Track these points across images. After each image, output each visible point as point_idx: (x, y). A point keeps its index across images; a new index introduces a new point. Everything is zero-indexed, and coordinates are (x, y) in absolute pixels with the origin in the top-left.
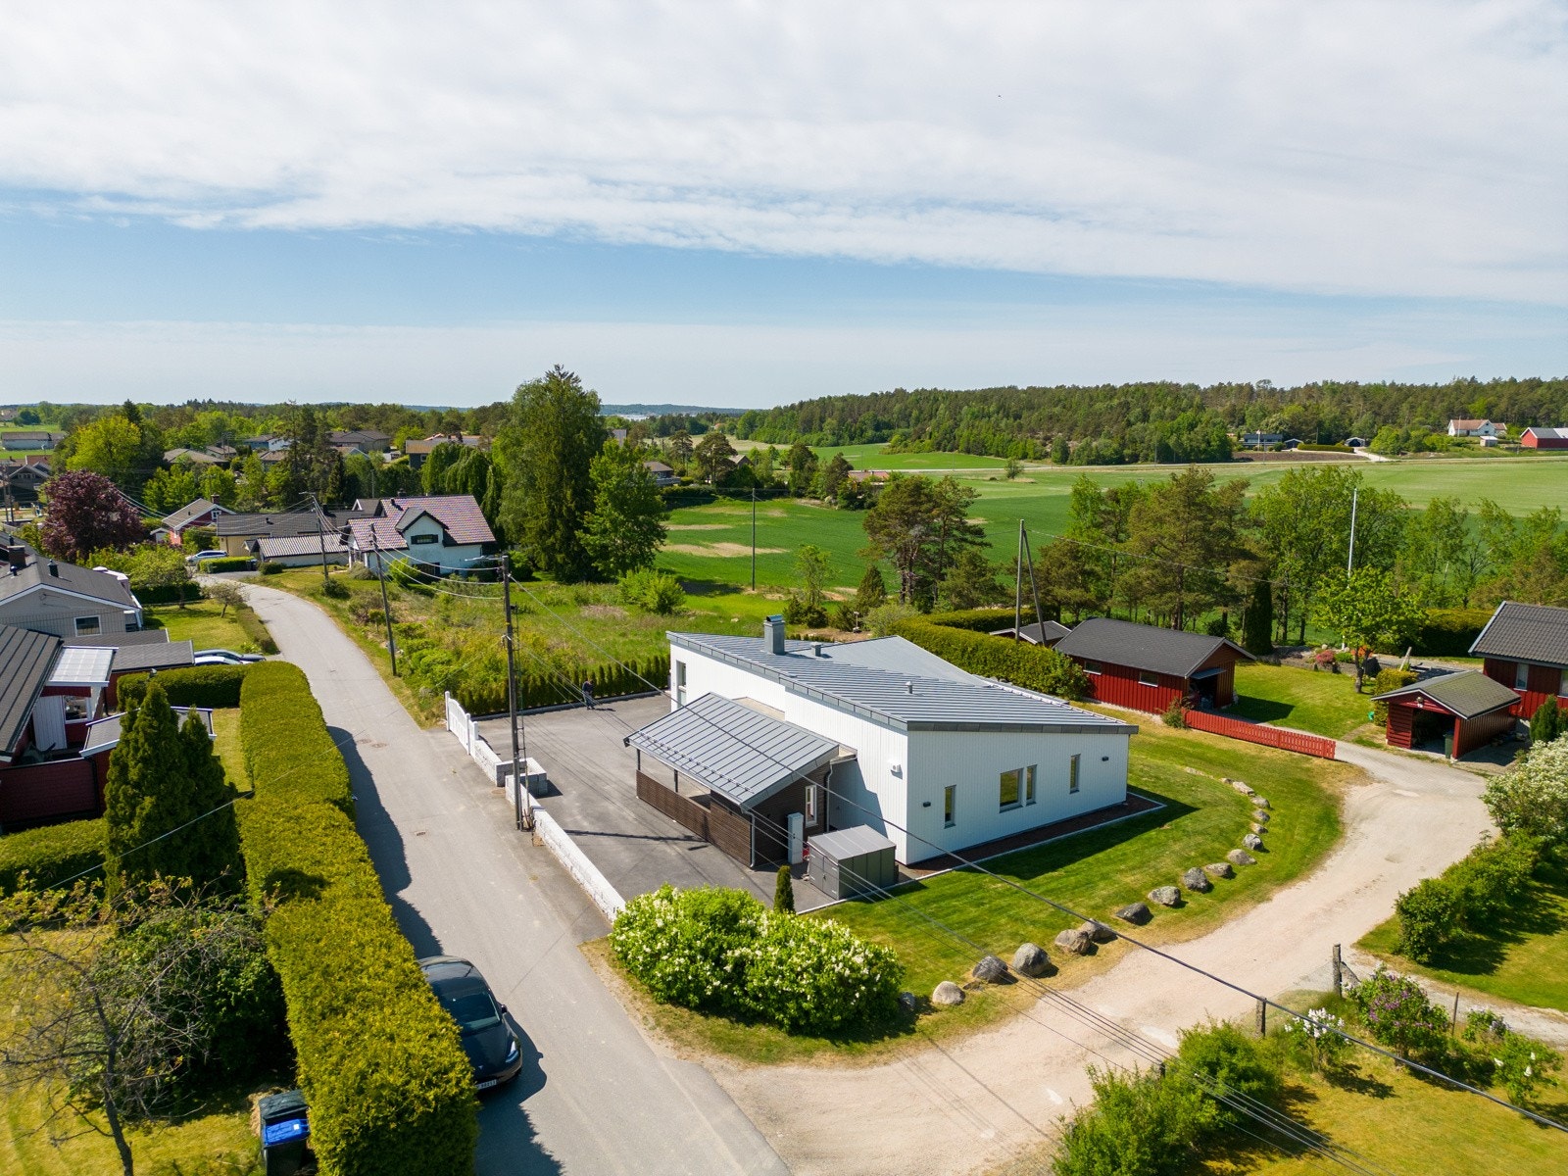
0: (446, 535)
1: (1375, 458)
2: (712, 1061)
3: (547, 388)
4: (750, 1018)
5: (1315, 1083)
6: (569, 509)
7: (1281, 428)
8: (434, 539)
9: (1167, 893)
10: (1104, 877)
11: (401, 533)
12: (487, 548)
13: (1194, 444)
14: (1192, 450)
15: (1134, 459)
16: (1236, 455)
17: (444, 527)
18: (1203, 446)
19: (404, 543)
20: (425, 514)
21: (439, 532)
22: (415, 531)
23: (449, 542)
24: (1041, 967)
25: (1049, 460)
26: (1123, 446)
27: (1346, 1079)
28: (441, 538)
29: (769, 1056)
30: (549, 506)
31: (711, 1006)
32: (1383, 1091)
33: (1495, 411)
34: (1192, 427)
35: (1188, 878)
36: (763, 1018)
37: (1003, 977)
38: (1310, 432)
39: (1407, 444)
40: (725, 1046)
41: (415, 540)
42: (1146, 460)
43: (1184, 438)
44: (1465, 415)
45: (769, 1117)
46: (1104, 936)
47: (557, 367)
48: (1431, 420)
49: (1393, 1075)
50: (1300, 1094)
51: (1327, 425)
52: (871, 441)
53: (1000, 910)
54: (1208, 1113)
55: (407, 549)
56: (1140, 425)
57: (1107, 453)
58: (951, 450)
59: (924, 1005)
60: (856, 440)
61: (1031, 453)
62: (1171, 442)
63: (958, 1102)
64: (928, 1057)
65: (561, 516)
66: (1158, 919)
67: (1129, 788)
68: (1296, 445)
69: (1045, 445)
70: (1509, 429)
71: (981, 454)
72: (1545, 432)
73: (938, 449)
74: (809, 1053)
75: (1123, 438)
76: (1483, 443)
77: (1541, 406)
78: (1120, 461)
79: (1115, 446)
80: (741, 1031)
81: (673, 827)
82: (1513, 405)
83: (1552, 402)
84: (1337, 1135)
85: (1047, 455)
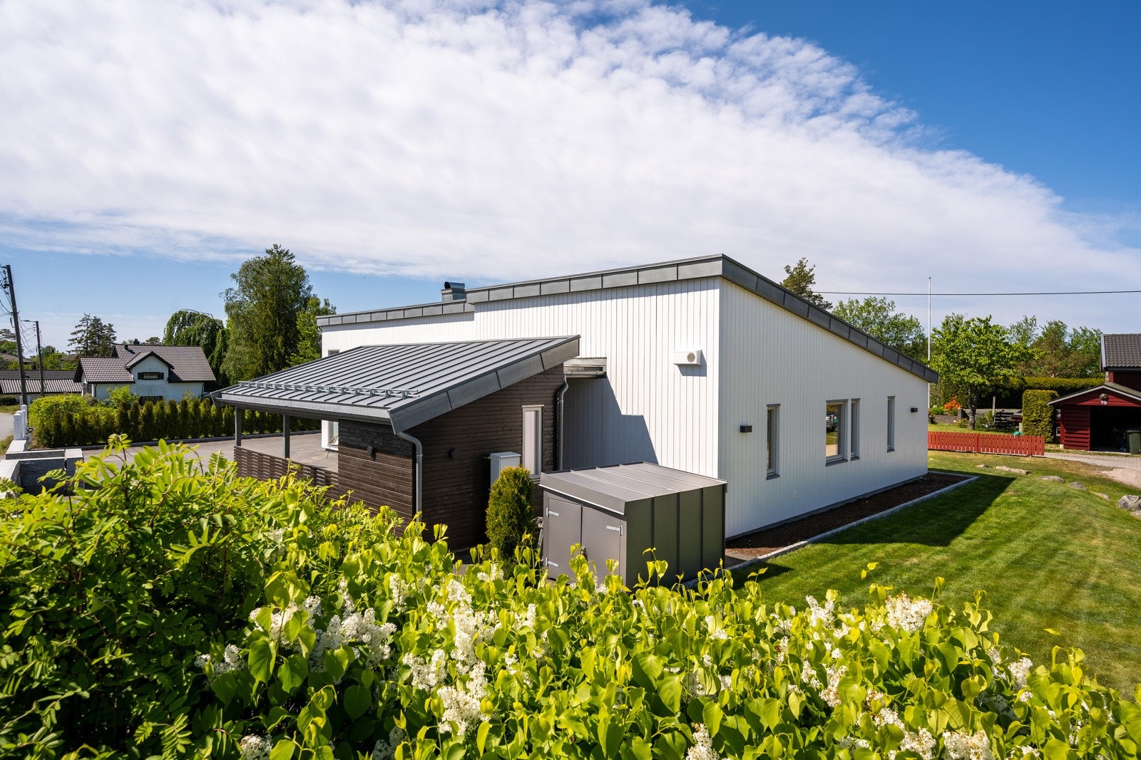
0: (171, 373)
3: (267, 262)
6: (279, 354)
8: (160, 376)
11: (129, 369)
12: (208, 386)
17: (170, 367)
19: (131, 377)
20: (152, 354)
21: (164, 370)
22: (141, 369)
23: (174, 379)
28: (166, 375)
30: (264, 353)
41: (141, 376)
47: (276, 246)
55: (134, 382)
65: (272, 359)
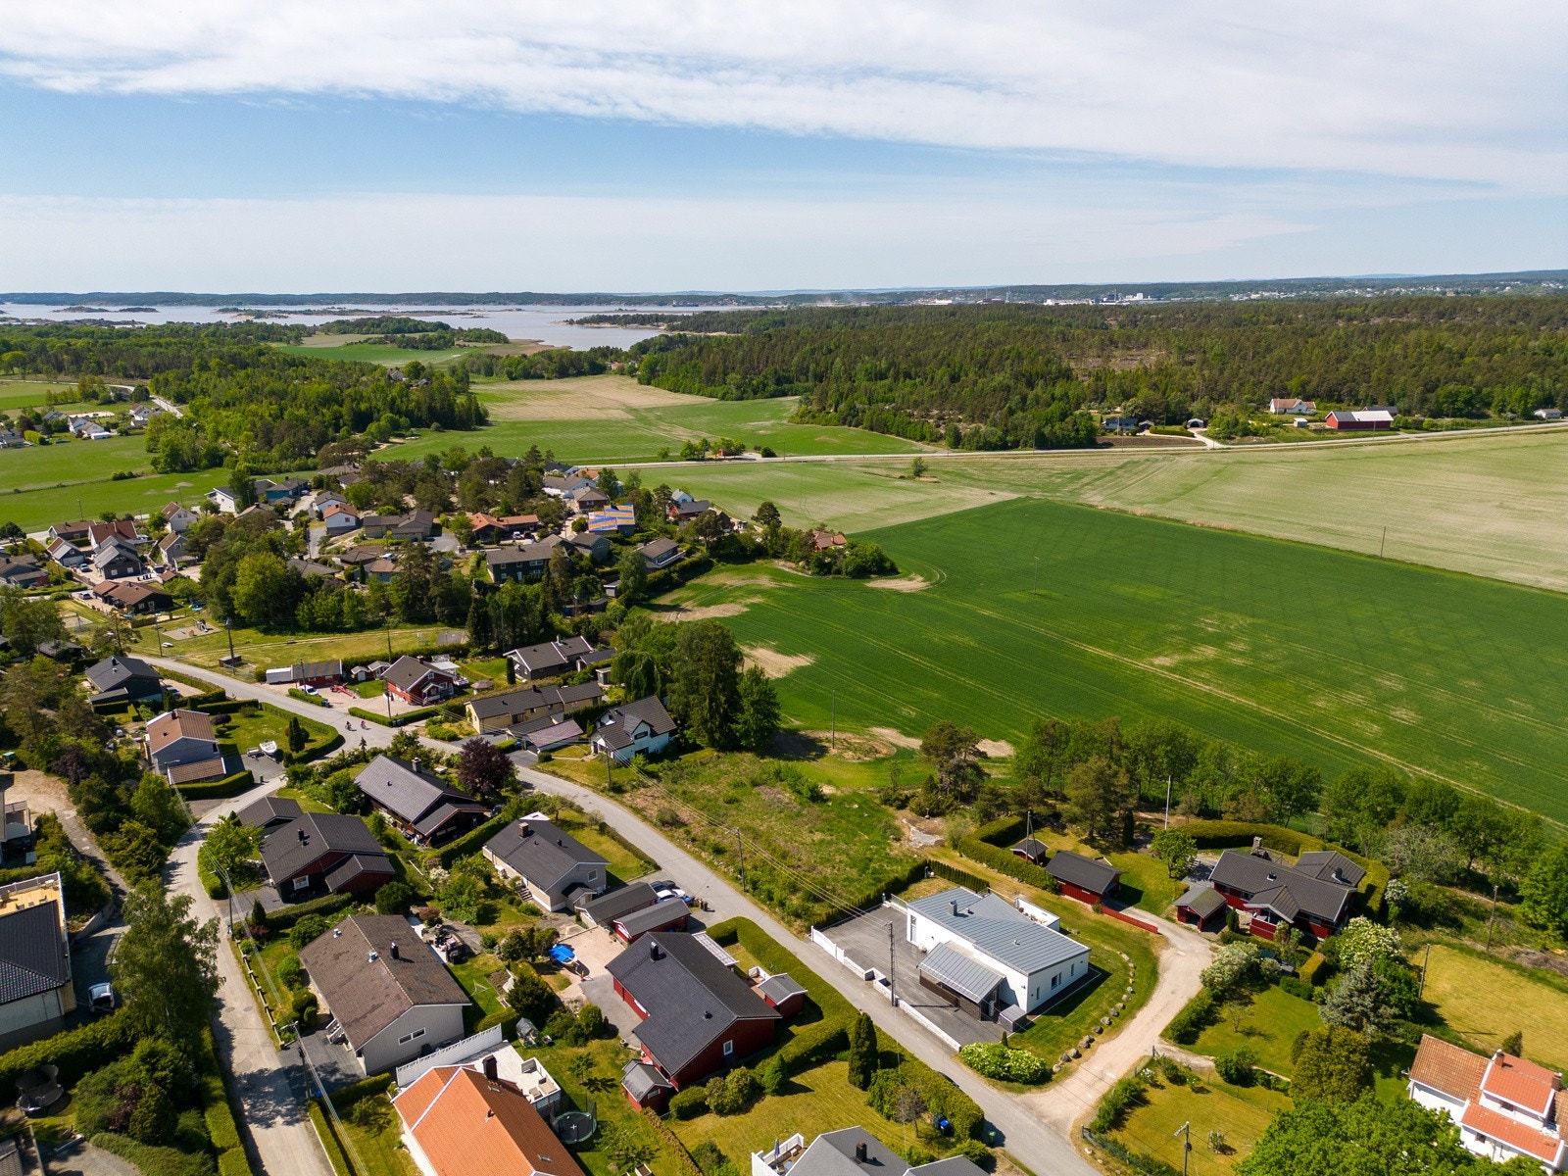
0: (652, 730)
1: (1211, 443)
2: (1009, 1094)
4: (1012, 1081)
5: (1147, 1087)
7: (1136, 411)
8: (646, 734)
9: (1106, 1019)
10: (1087, 1014)
11: (629, 735)
13: (1065, 433)
14: (1064, 437)
15: (1015, 445)
16: (1100, 440)
17: (650, 725)
18: (1073, 434)
20: (642, 721)
21: (648, 730)
22: (636, 732)
23: (653, 734)
24: (1078, 1056)
25: (943, 443)
26: (1006, 432)
27: (1155, 1085)
28: (649, 733)
29: (1021, 1092)
31: (1001, 1079)
32: (1163, 1087)
33: (1309, 388)
34: (1063, 416)
35: (1112, 1011)
36: (1016, 1081)
37: (1069, 1060)
38: (1161, 414)
39: (1235, 430)
40: (1011, 1090)
41: (636, 737)
42: (1025, 446)
43: (1057, 426)
44: (1284, 394)
45: (1030, 1108)
46: (1092, 1041)
48: (1256, 397)
49: (1166, 1082)
50: (1144, 1090)
51: (1173, 408)
52: (773, 395)
53: (1060, 1033)
54: (1126, 1100)
55: (634, 744)
56: (1020, 414)
57: (994, 440)
58: (856, 426)
59: (1052, 1072)
60: (759, 395)
61: (928, 435)
62: (1046, 431)
63: (1069, 1100)
64: (1058, 1087)
66: (1105, 1031)
67: (1090, 964)
68: (1148, 427)
69: (938, 426)
70: (1318, 405)
71: (883, 433)
72: (1344, 417)
73: (844, 424)
74: (1029, 1090)
75: (1006, 425)
76: (1295, 425)
77: (1345, 384)
78: (1005, 447)
79: (1000, 433)
80: (1011, 1084)
81: (945, 1003)
82: (1323, 382)
83: (1354, 381)
84: (1152, 1100)
85: (941, 437)
